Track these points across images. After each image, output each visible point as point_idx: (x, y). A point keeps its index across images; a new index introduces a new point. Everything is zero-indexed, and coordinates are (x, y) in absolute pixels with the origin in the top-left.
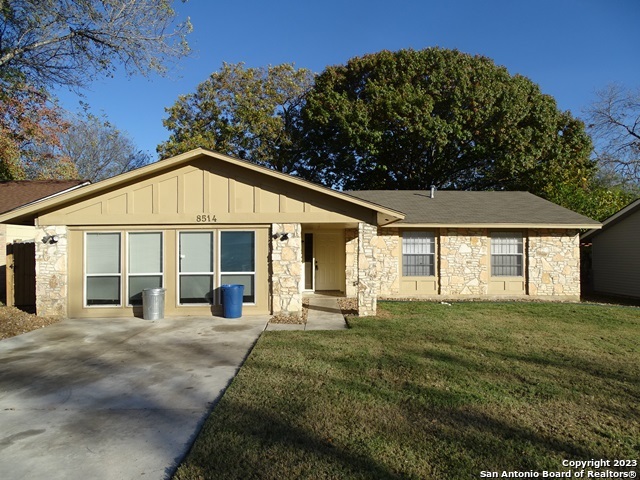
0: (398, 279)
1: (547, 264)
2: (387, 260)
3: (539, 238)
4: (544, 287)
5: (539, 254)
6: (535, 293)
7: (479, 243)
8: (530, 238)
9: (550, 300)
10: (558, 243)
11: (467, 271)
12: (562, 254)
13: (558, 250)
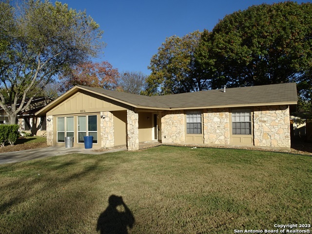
0: (184, 136)
1: (266, 127)
2: (179, 126)
3: (260, 112)
4: (264, 141)
5: (261, 121)
6: (259, 145)
7: (224, 116)
8: (255, 112)
9: (269, 149)
10: (274, 114)
11: (218, 131)
12: (277, 121)
13: (273, 118)
